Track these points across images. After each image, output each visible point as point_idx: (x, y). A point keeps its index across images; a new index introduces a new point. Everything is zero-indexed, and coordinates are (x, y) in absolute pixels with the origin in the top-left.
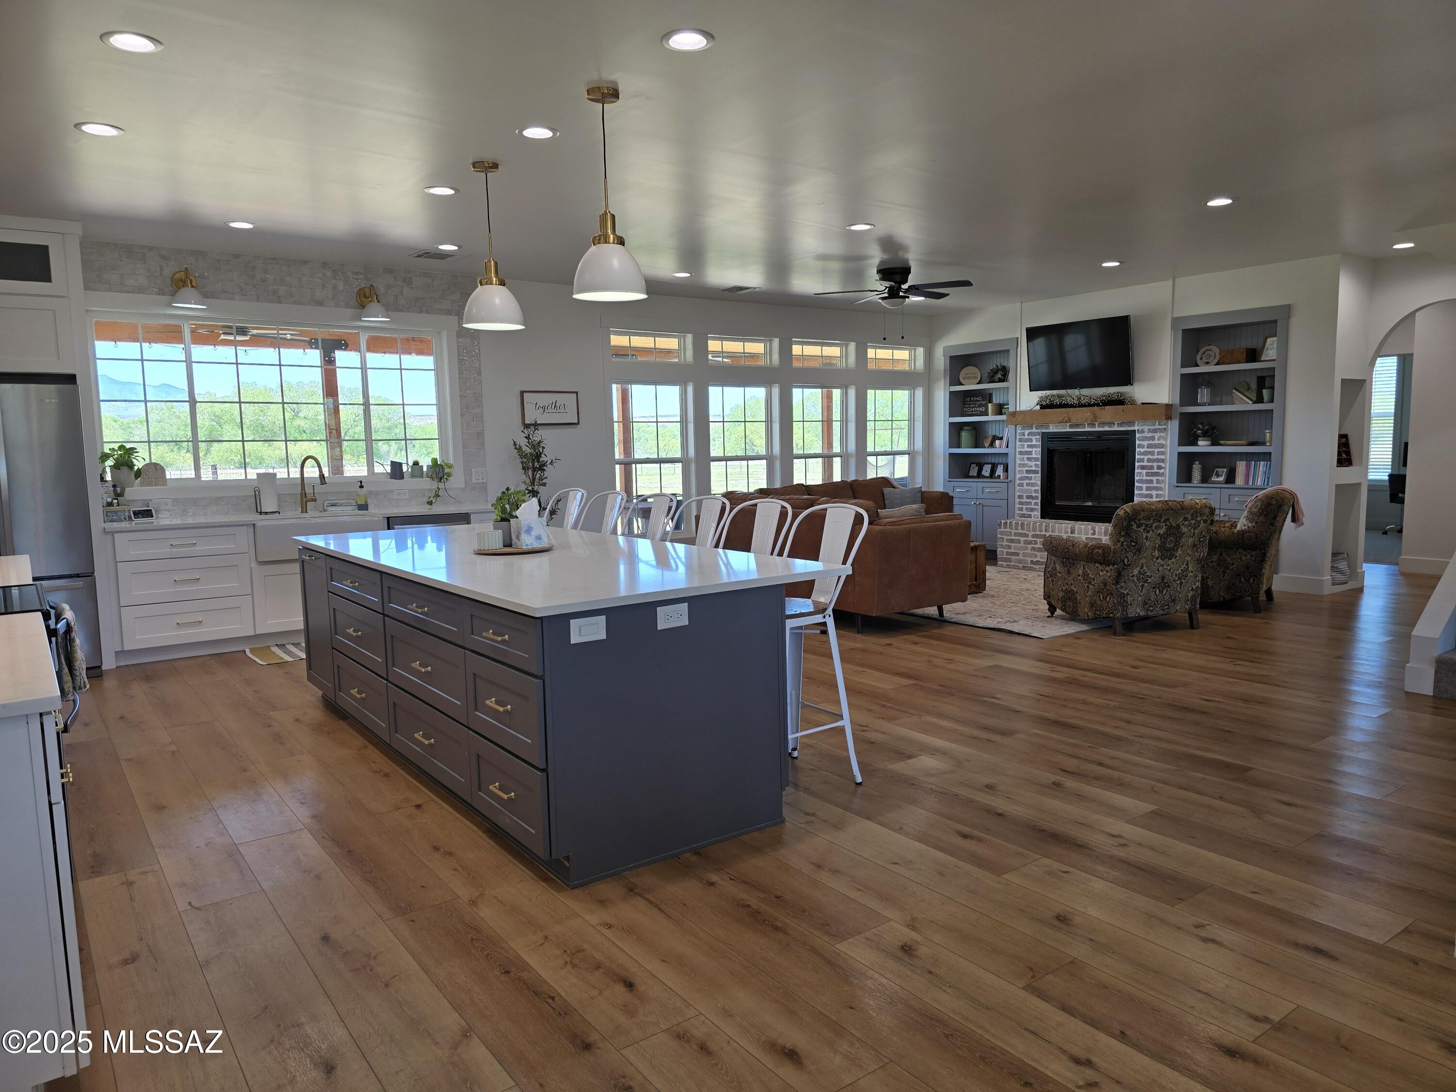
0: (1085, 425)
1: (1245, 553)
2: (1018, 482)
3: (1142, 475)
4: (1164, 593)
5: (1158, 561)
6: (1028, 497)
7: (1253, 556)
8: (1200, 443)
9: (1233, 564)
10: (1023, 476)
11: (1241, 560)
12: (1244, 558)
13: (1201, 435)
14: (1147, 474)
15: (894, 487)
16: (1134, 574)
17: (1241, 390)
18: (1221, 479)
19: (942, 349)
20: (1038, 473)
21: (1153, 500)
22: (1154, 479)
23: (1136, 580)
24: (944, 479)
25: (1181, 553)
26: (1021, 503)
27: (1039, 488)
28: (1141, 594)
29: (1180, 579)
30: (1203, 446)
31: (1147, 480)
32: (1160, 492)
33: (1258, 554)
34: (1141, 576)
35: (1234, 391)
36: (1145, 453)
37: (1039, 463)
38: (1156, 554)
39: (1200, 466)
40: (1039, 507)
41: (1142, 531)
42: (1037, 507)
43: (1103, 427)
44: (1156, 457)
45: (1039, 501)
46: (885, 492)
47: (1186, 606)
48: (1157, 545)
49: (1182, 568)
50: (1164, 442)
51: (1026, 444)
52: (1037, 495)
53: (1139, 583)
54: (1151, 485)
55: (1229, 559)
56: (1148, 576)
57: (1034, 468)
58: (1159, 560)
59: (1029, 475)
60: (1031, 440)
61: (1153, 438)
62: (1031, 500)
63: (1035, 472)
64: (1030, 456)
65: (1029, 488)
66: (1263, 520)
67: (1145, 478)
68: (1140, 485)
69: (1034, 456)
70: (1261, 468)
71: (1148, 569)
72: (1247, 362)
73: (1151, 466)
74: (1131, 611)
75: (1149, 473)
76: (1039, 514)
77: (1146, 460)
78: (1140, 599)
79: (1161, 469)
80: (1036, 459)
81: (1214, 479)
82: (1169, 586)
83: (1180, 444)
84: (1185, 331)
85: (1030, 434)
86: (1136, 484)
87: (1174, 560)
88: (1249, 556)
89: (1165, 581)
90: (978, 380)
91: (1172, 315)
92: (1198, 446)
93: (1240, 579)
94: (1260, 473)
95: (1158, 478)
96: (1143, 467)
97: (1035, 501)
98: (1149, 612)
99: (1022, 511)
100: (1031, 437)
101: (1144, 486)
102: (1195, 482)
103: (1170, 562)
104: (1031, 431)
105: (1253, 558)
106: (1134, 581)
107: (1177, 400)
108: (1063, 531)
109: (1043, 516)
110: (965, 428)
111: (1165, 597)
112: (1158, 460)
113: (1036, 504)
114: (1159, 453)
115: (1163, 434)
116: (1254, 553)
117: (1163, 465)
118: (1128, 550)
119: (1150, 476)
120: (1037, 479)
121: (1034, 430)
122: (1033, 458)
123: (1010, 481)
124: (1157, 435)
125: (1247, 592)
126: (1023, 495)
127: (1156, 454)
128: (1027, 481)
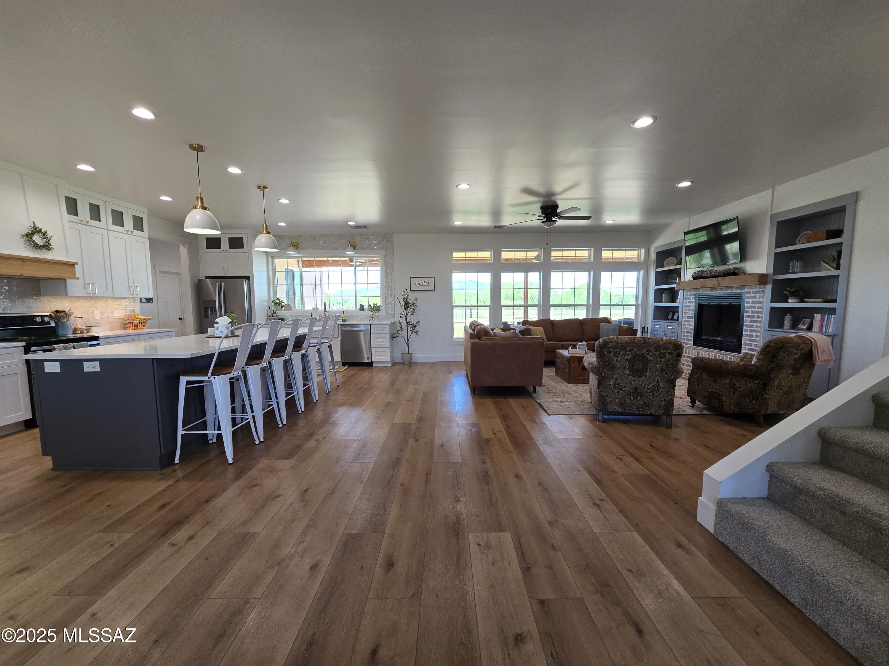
0: (717, 289)
1: (749, 381)
2: (683, 323)
3: (747, 321)
4: (638, 399)
5: (629, 377)
6: (687, 332)
7: (755, 384)
8: (789, 300)
9: (740, 388)
10: (686, 319)
11: (747, 386)
12: (748, 384)
13: (789, 295)
14: (751, 321)
15: (610, 323)
16: (611, 383)
17: (827, 261)
18: (805, 327)
19: (653, 249)
20: (693, 318)
21: (753, 338)
22: (755, 324)
23: (612, 388)
24: (652, 320)
25: (650, 374)
26: (684, 336)
27: (693, 327)
28: (618, 397)
29: (651, 391)
30: (792, 303)
31: (750, 325)
32: (758, 334)
33: (760, 383)
34: (617, 386)
35: (822, 263)
36: (750, 307)
37: (693, 312)
38: (627, 372)
39: (790, 317)
40: (692, 339)
41: (613, 356)
42: (691, 339)
43: (727, 290)
44: (756, 310)
45: (693, 335)
46: (600, 325)
47: (659, 411)
48: (627, 367)
49: (653, 384)
50: (762, 300)
51: (688, 301)
52: (691, 331)
53: (615, 390)
54: (753, 329)
55: (737, 384)
56: (622, 386)
57: (691, 315)
58: (631, 377)
59: (689, 319)
60: (690, 299)
61: (755, 297)
62: (688, 334)
63: (691, 318)
64: (689, 308)
65: (688, 327)
66: (763, 358)
67: (749, 324)
68: (746, 328)
69: (691, 308)
70: (832, 320)
71: (621, 382)
72: (826, 239)
73: (753, 316)
74: (610, 407)
75: (752, 320)
76: (692, 343)
77: (750, 311)
78: (617, 400)
79: (759, 318)
80: (692, 310)
81: (801, 326)
82: (642, 395)
83: (772, 301)
84: (779, 223)
85: (690, 295)
86: (744, 328)
87: (644, 378)
88: (752, 384)
89: (638, 391)
90: (675, 264)
91: (771, 212)
92: (788, 302)
93: (745, 399)
94: (831, 323)
95: (757, 324)
96: (748, 317)
97: (691, 335)
98: (626, 410)
99: (684, 340)
100: (690, 297)
101: (748, 329)
102: (785, 328)
103: (641, 379)
104: (690, 293)
105: (756, 385)
106: (611, 388)
107: (771, 271)
108: (694, 354)
109: (695, 344)
110: (665, 292)
111: (639, 402)
112: (758, 312)
113: (691, 337)
114: (759, 307)
115: (761, 295)
116: (756, 382)
117: (761, 315)
118: (604, 367)
119: (752, 323)
120: (692, 322)
121: (692, 293)
122: (691, 309)
123: (679, 322)
124: (758, 295)
125: (750, 410)
126: (685, 331)
127: (757, 308)
128: (688, 323)
